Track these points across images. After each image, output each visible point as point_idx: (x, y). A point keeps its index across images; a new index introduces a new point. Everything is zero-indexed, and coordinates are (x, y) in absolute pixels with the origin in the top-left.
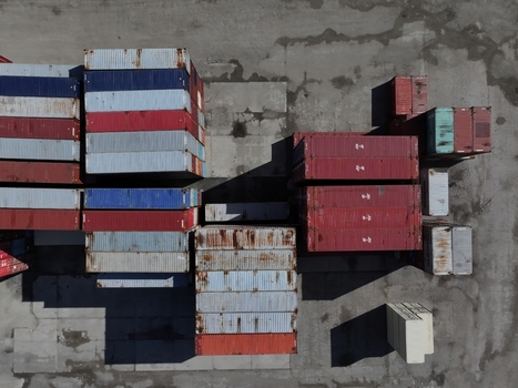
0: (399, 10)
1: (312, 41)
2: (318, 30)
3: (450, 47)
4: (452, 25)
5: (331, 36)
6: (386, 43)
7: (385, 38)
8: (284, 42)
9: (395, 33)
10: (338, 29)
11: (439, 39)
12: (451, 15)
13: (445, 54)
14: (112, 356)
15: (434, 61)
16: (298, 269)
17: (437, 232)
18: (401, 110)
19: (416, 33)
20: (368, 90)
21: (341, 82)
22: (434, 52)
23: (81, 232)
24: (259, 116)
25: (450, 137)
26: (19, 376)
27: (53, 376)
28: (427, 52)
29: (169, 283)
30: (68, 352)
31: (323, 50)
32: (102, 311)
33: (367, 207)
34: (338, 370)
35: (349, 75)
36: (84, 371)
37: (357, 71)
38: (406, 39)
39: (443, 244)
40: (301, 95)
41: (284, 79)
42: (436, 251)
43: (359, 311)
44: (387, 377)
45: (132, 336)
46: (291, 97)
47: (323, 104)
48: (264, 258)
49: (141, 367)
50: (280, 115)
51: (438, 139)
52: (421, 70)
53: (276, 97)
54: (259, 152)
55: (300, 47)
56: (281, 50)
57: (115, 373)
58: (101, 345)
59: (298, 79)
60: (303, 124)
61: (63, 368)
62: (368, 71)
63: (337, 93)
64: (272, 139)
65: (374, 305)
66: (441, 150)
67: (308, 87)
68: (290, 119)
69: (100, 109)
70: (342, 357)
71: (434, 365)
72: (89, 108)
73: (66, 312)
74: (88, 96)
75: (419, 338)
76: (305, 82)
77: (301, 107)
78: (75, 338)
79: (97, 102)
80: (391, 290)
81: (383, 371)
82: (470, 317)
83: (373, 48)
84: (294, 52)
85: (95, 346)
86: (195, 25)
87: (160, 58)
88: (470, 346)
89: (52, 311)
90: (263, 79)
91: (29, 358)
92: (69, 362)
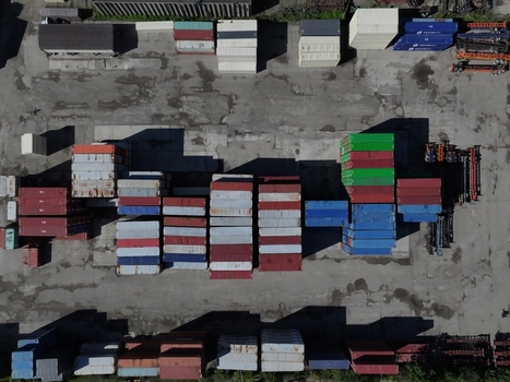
0: (36, 301)
1: (80, 286)
2: (77, 291)
3: (11, 283)
4: (10, 294)
5: (71, 288)
6: (43, 285)
7: (44, 287)
8: (94, 286)
9: (39, 290)
10: (67, 292)
11: (17, 287)
12: (10, 299)
13: (14, 279)
14: (181, 132)
15: (19, 275)
16: (71, 180)
17: (13, 194)
18: (35, 251)
19: (28, 290)
20: (53, 261)
21: (67, 265)
22: (20, 280)
23: (162, 196)
24: (107, 249)
25: (8, 236)
26: (225, 124)
27: (209, 124)
28: (23, 280)
29: (131, 173)
30: (202, 135)
31: (75, 281)
32: (185, 154)
33: (41, 206)
34: (72, 125)
35: (62, 269)
36: (194, 125)
37: (58, 271)
38: (33, 287)
39: (11, 189)
40: (86, 259)
41: (95, 267)
42: (14, 186)
43: (60, 152)
44: (48, 121)
45: (171, 142)
46: (91, 258)
47: (75, 254)
48: (85, 185)
49: (167, 127)
50: (97, 249)
51: (13, 235)
52: (26, 270)
53: (99, 258)
54: (108, 231)
55: (86, 283)
56: (96, 282)
57: (179, 124)
58: (186, 138)
59: (87, 267)
60: (86, 244)
61: (204, 127)
62: (53, 271)
63: (69, 260)
64: (101, 237)
65: (53, 155)
66: (12, 230)
67: (82, 263)
68: (92, 248)
69: (153, 248)
70: (69, 130)
71: (25, 126)
72: (158, 249)
73: (203, 154)
74: (158, 254)
75: (27, 144)
76: (84, 266)
77: (86, 253)
78: (198, 141)
79: (155, 251)
80: (45, 162)
81: (50, 123)
82: (6, 149)
83: (50, 282)
84: (89, 280)
85: (189, 137)
86: (138, 294)
87: (126, 270)
88: (7, 135)
89: (209, 154)
90: (104, 267)
91: (220, 133)
92: (201, 130)
